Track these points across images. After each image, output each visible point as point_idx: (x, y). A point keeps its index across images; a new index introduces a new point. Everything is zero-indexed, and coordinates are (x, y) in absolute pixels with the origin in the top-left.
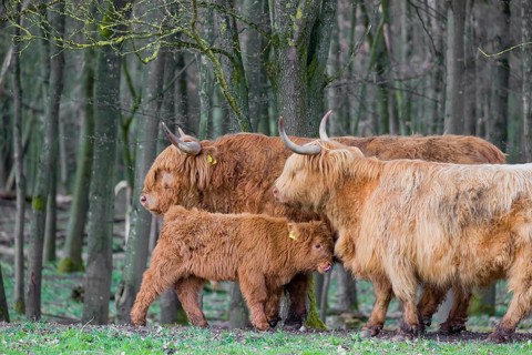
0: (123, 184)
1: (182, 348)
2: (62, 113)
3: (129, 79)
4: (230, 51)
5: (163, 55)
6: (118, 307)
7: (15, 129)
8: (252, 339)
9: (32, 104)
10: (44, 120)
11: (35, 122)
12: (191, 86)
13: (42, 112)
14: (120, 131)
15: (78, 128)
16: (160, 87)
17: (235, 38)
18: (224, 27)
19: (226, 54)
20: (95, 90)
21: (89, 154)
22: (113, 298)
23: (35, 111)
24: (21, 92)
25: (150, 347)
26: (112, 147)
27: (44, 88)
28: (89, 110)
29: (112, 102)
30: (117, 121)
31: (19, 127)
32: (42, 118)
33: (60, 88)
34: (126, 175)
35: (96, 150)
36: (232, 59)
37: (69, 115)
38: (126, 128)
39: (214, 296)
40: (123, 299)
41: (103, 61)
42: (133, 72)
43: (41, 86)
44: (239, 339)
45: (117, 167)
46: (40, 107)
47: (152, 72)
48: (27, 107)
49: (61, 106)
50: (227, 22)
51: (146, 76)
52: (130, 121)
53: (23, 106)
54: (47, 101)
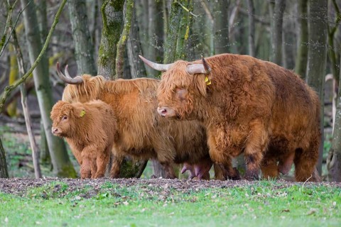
0: (329, 77)
2: (284, 25)
6: (328, 169)
7: (250, 38)
9: (261, 19)
10: (271, 31)
11: (263, 32)
13: (269, 24)
14: (328, 38)
15: (295, 36)
20: (309, 8)
21: (304, 55)
22: (324, 162)
23: (263, 24)
24: (253, 10)
26: (322, 50)
27: (270, 7)
28: (304, 22)
29: (322, 17)
30: (326, 31)
31: (253, 36)
32: (268, 29)
33: (283, 7)
34: (332, 70)
35: (309, 53)
37: (289, 26)
38: (332, 35)
40: (332, 163)
43: (268, 4)
45: (326, 64)
46: (267, 21)
48: (258, 21)
49: (284, 19)
52: (334, 30)
53: (255, 21)
54: (273, 17)
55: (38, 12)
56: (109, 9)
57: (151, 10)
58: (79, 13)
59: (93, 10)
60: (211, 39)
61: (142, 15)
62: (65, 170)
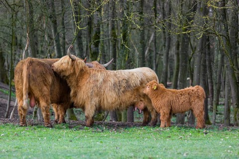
0: (188, 79)
1: (210, 132)
2: (169, 55)
3: (191, 45)
4: (226, 35)
5: (203, 36)
6: (188, 119)
7: (154, 61)
8: (233, 130)
9: (159, 53)
10: (163, 58)
11: (160, 58)
12: (211, 47)
13: (162, 55)
14: (188, 62)
15: (174, 60)
16: (202, 47)
17: (227, 31)
18: (224, 28)
19: (224, 36)
20: (180, 49)
21: (178, 69)
22: (186, 116)
23: (160, 55)
24: (156, 49)
25: (199, 132)
26: (186, 66)
27: (163, 47)
28: (178, 54)
29: (186, 52)
30: (187, 58)
31: (155, 60)
32: (162, 57)
33: (169, 47)
34: (189, 75)
35: (180, 68)
36: (226, 38)
37: (171, 56)
38: (190, 60)
39: (218, 115)
40: (189, 116)
41: (183, 38)
42: (192, 42)
43: (162, 46)
44: (228, 130)
45: (187, 73)
46: (162, 53)
47: (199, 42)
48: (158, 54)
49: (169, 53)
50: (225, 26)
51: (197, 43)
52: (191, 58)
53: (157, 53)
54: (164, 52)
55: (61, 48)
56: (93, 46)
57: (111, 47)
58: (79, 48)
59: (86, 47)
60: (137, 61)
61: (107, 50)
62: (72, 117)
